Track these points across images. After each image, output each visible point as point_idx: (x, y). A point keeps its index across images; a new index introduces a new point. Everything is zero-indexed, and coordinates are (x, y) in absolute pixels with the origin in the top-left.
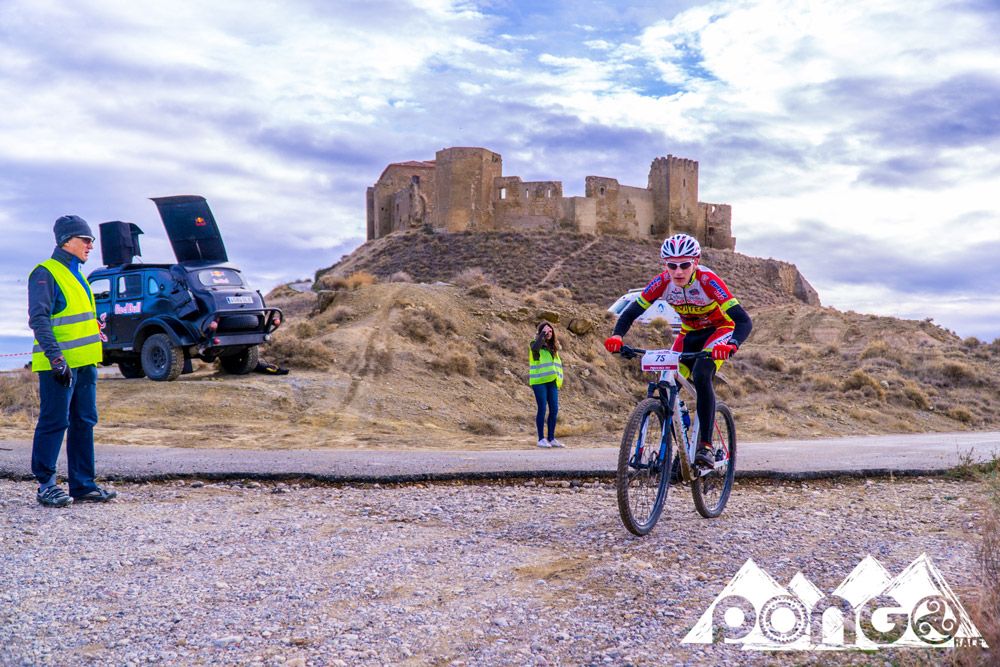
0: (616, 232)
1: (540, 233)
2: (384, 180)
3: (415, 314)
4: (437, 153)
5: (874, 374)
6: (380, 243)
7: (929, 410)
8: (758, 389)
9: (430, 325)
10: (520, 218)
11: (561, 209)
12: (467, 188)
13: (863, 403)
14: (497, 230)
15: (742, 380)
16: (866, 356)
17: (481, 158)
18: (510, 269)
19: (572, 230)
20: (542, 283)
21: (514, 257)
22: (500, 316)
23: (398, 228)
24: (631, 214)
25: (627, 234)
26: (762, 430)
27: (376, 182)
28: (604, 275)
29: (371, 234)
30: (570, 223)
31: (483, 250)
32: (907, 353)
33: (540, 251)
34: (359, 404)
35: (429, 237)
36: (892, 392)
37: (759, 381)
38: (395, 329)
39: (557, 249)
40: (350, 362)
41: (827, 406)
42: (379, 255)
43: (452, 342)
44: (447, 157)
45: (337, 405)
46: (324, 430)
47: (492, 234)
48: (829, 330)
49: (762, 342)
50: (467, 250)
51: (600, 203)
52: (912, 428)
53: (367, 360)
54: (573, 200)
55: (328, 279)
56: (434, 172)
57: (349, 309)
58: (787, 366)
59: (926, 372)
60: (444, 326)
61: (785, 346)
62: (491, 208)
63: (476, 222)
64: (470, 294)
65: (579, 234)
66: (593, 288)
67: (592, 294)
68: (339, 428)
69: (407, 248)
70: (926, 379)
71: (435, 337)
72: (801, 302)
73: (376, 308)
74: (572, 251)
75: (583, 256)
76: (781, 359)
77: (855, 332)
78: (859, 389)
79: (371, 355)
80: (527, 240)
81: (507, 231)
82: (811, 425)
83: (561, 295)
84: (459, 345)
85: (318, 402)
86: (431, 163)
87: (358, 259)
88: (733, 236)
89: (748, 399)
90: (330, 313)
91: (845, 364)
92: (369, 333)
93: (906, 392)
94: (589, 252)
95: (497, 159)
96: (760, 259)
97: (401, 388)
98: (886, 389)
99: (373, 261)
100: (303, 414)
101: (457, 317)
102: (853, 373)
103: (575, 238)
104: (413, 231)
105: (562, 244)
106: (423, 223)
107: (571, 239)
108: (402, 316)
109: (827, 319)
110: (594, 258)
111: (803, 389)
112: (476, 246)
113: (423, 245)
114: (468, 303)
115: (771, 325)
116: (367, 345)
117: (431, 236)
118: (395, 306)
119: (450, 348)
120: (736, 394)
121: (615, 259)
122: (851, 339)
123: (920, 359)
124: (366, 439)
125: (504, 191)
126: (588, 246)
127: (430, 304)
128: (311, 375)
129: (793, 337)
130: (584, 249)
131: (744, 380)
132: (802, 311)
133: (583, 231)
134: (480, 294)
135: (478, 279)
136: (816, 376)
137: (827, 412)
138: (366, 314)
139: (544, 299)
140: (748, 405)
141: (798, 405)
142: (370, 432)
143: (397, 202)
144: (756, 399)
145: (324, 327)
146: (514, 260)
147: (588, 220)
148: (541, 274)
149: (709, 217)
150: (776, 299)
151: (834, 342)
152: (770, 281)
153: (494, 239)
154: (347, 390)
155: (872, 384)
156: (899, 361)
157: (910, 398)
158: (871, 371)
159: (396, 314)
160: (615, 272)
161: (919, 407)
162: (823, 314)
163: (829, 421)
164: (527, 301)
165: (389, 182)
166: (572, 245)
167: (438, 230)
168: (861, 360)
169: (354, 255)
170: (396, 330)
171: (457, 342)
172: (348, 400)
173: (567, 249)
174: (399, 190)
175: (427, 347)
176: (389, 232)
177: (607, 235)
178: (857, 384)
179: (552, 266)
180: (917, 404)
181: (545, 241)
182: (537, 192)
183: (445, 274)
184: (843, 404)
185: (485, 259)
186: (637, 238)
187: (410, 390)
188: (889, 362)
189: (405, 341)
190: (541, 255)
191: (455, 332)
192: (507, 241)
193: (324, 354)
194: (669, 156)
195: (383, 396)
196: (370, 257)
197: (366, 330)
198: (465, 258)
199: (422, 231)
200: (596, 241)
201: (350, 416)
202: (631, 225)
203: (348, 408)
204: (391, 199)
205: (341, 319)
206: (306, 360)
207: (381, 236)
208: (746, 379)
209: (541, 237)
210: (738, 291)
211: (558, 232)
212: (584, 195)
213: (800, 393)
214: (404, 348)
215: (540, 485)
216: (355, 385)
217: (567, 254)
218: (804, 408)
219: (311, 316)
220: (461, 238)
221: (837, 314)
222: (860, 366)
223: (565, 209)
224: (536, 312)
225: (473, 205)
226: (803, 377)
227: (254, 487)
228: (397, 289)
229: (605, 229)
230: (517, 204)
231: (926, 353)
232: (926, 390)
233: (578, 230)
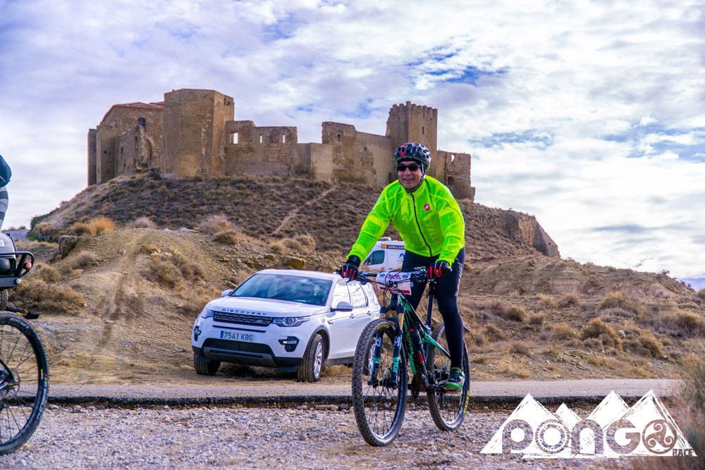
0: (352, 180)
1: (274, 181)
2: (107, 121)
3: (163, 259)
4: (166, 95)
5: (611, 323)
6: (103, 188)
7: (662, 358)
8: (500, 338)
9: (178, 270)
10: (253, 164)
11: (296, 155)
12: (197, 132)
13: (600, 351)
14: (228, 177)
15: (482, 329)
16: (604, 306)
17: (212, 100)
18: (242, 217)
19: (306, 178)
20: (276, 232)
21: (246, 205)
22: (246, 263)
23: (123, 173)
24: (368, 162)
25: (365, 183)
26: (505, 372)
27: (99, 124)
28: (341, 225)
29: (92, 179)
30: (305, 170)
31: (214, 197)
32: (643, 304)
33: (274, 199)
34: (114, 346)
35: (156, 183)
36: (629, 341)
37: (500, 330)
38: (143, 274)
39: (292, 197)
40: (100, 306)
41: (567, 352)
42: (102, 201)
43: (201, 288)
44: (176, 99)
45: (93, 347)
46: (82, 371)
47: (223, 180)
48: (569, 282)
49: (503, 294)
50: (196, 198)
51: (337, 150)
52: (646, 374)
53: (117, 304)
54: (309, 147)
55: (46, 226)
56: (162, 114)
57: (93, 255)
58: (528, 316)
59: (661, 322)
60: (191, 271)
61: (525, 297)
62: (222, 153)
63: (206, 167)
64: (216, 240)
65: (315, 181)
66: (330, 238)
67: (328, 244)
68: (97, 369)
69: (132, 195)
70: (661, 329)
71: (183, 283)
72: (540, 253)
73: (122, 253)
74: (308, 200)
75: (319, 205)
76: (522, 308)
77: (593, 284)
78: (596, 337)
79: (122, 300)
80: (260, 187)
81: (239, 178)
82: (551, 369)
83: (305, 243)
84: (207, 290)
85: (73, 344)
86: (159, 104)
87: (79, 205)
88: (472, 186)
89: (492, 346)
90: (73, 259)
91: (584, 315)
92: (117, 278)
93: (642, 341)
94: (325, 200)
95: (229, 102)
96: (500, 210)
97: (153, 332)
98: (623, 338)
99: (95, 208)
100: (59, 357)
101: (204, 263)
102: (591, 322)
103: (311, 185)
104: (138, 176)
105: (297, 191)
106: (150, 167)
107: (306, 187)
108: (149, 261)
109: (567, 270)
110: (331, 206)
111: (544, 338)
112: (207, 193)
113: (151, 191)
114: (214, 250)
115: (512, 276)
116: (117, 289)
117: (159, 182)
118: (141, 251)
119: (199, 293)
120: (479, 342)
121: (352, 208)
122: (590, 291)
123: (655, 309)
124: (129, 378)
125: (236, 136)
126: (325, 194)
127: (176, 250)
128: (62, 319)
129: (533, 288)
130: (320, 197)
131: (486, 329)
132: (542, 262)
133: (319, 179)
134: (225, 240)
135: (223, 225)
136: (556, 326)
137: (566, 358)
138: (110, 260)
139: (288, 247)
140: (491, 351)
141: (540, 351)
142: (129, 372)
143: (121, 145)
144: (499, 345)
145: (68, 272)
146: (247, 207)
147: (324, 167)
148: (275, 223)
149: (448, 167)
150: (516, 251)
151: (574, 294)
152: (509, 232)
153: (226, 186)
154: (101, 333)
155: (609, 332)
156: (635, 312)
157: (645, 347)
158: (608, 321)
159: (142, 260)
160: (352, 222)
161: (654, 356)
162: (562, 266)
163: (570, 366)
164: (272, 248)
165: (113, 124)
166: (307, 193)
167: (167, 176)
168: (599, 311)
169: (74, 201)
170: (144, 276)
171: (206, 287)
172: (103, 343)
173: (303, 197)
174: (124, 133)
175: (176, 293)
176: (113, 177)
177: (343, 183)
178: (595, 332)
179: (287, 214)
180: (652, 352)
181: (279, 188)
182: (271, 137)
183: (173, 222)
184: (582, 351)
185: (217, 206)
186: (375, 186)
187: (163, 333)
188: (626, 312)
189: (153, 287)
190: (274, 203)
191: (202, 277)
192: (239, 188)
193: (74, 298)
194: (408, 103)
195: (138, 339)
196: (91, 203)
197: (114, 276)
198: (194, 206)
199: (148, 176)
200: (332, 190)
201: (107, 357)
202: (368, 173)
203: (104, 350)
204: (114, 143)
205: (85, 265)
206: (56, 304)
207: (104, 181)
208: (487, 327)
209: (276, 184)
210: (477, 242)
211: (292, 179)
212: (321, 142)
213: (540, 341)
214: (154, 293)
215: (312, 408)
216: (108, 329)
217: (302, 203)
218: (545, 353)
219: (52, 261)
220: (191, 184)
221: (576, 265)
222: (598, 316)
223: (300, 155)
224: (282, 259)
225: (204, 149)
226: (543, 327)
227: (55, 408)
228: (141, 235)
229: (340, 176)
230: (250, 149)
231: (661, 304)
232: (660, 340)
233: (314, 178)
